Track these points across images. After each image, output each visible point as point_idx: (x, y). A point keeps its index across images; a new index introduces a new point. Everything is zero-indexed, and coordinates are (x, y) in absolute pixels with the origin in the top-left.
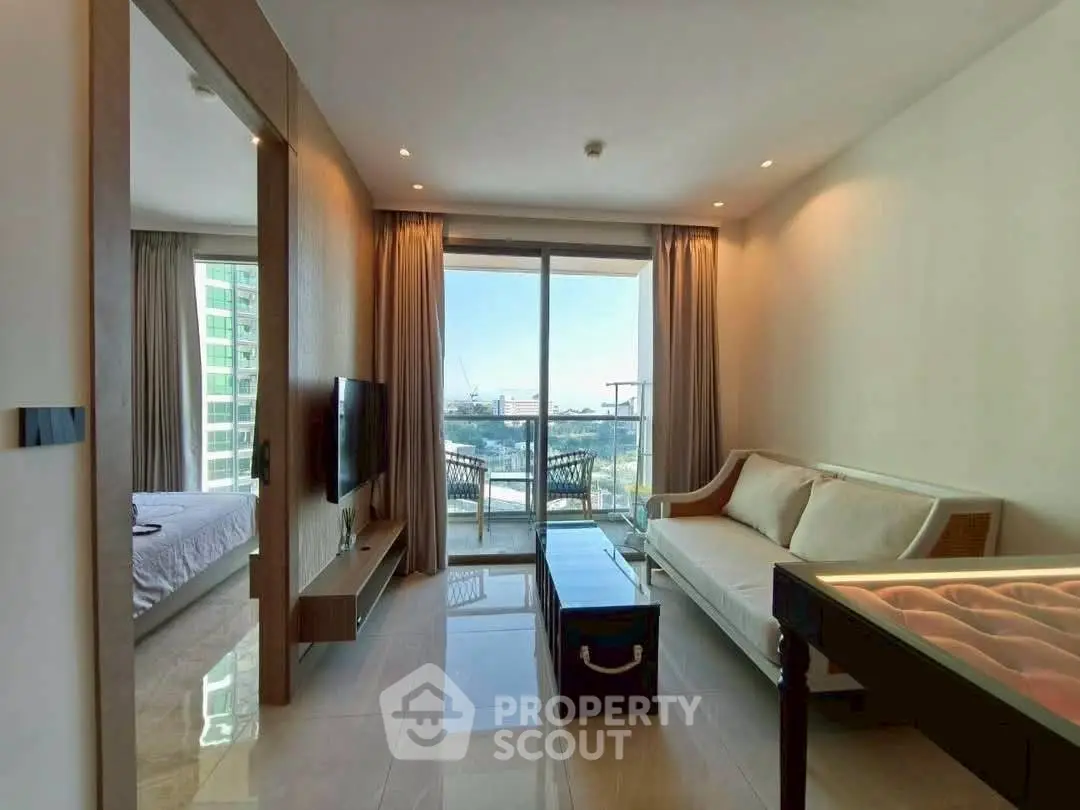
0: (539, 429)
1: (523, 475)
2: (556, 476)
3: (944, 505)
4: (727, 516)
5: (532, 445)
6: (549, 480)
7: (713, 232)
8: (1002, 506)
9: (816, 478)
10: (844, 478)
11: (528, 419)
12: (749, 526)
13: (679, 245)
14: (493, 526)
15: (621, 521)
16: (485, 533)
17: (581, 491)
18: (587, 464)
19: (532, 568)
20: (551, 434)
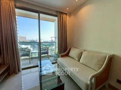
1: (38, 51)
4: (69, 56)
7: (66, 14)
9: (83, 51)
13: (61, 15)
14: (33, 60)
16: (31, 61)
17: (47, 53)
18: (48, 49)
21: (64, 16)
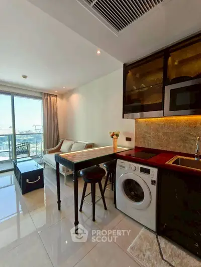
0: (13, 138)
1: (8, 150)
2: (18, 150)
3: (86, 144)
5: (11, 142)
6: (17, 150)
7: (56, 96)
8: (93, 144)
9: (74, 143)
11: (9, 135)
13: (48, 98)
15: (38, 157)
17: (27, 152)
18: (28, 145)
19: (13, 172)
20: (17, 138)
21: (53, 98)
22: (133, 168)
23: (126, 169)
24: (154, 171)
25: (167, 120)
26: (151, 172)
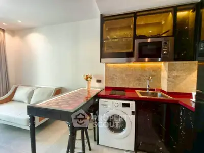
3: (55, 89)
8: (62, 88)
9: (35, 88)
10: (41, 87)
12: (20, 101)
22: (116, 105)
23: (109, 106)
24: (133, 104)
25: (128, 65)
26: (130, 105)
